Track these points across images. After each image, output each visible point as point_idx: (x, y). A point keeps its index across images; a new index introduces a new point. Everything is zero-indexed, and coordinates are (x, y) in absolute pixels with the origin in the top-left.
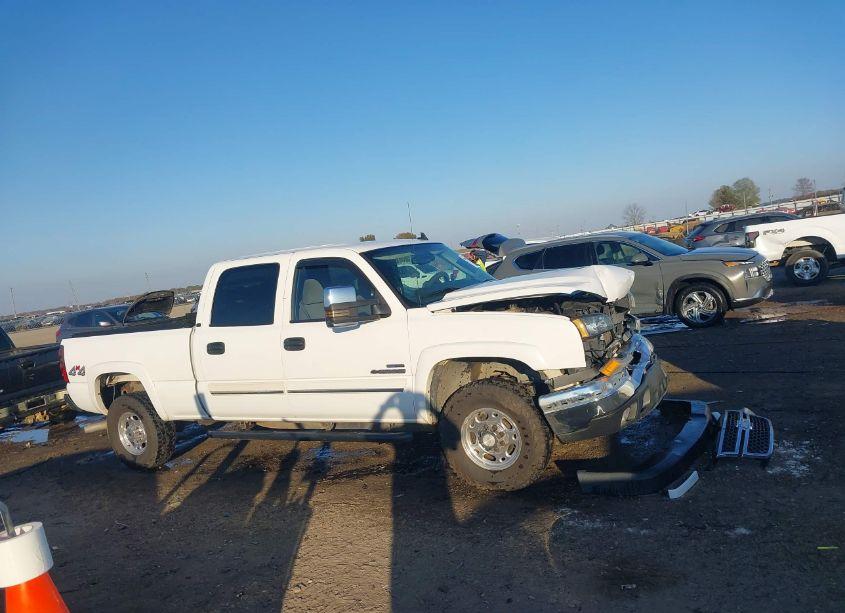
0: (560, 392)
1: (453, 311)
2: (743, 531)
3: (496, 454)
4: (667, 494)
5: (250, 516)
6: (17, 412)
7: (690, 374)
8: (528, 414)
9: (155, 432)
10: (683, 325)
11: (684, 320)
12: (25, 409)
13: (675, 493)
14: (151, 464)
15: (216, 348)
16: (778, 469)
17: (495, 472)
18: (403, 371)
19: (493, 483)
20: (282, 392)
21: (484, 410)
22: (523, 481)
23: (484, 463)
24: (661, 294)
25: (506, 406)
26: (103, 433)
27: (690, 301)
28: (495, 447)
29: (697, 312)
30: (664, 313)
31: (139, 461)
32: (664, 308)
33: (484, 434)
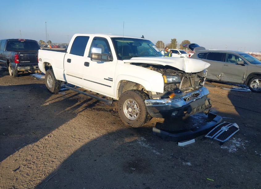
0: (154, 100)
1: (130, 64)
2: (189, 164)
3: (132, 115)
4: (178, 144)
5: (60, 113)
6: (33, 69)
7: (234, 107)
8: (142, 104)
9: (54, 82)
10: (249, 90)
11: (250, 88)
12: (36, 68)
13: (180, 144)
14: (53, 91)
15: (69, 61)
16: (226, 147)
17: (130, 120)
18: (112, 81)
19: (129, 124)
20: (82, 79)
21: (131, 100)
22: (137, 125)
23: (128, 116)
24: (245, 77)
25: (136, 100)
26: (44, 79)
27: (255, 82)
28: (131, 112)
29: (256, 86)
30: (244, 84)
31: (50, 90)
32: (244, 82)
33: (129, 107)
